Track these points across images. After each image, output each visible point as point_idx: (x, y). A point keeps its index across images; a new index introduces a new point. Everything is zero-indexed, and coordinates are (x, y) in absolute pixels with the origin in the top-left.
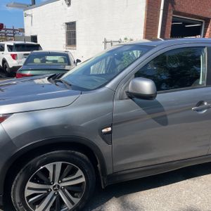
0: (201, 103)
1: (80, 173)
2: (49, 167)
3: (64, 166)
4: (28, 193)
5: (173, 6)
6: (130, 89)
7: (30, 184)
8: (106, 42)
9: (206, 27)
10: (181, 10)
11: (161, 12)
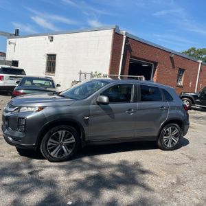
0: (130, 110)
1: (73, 137)
2: (60, 132)
3: (66, 133)
4: (49, 144)
5: (130, 52)
6: (98, 100)
7: (50, 140)
8: (81, 73)
9: (155, 68)
10: (136, 55)
11: (122, 56)
